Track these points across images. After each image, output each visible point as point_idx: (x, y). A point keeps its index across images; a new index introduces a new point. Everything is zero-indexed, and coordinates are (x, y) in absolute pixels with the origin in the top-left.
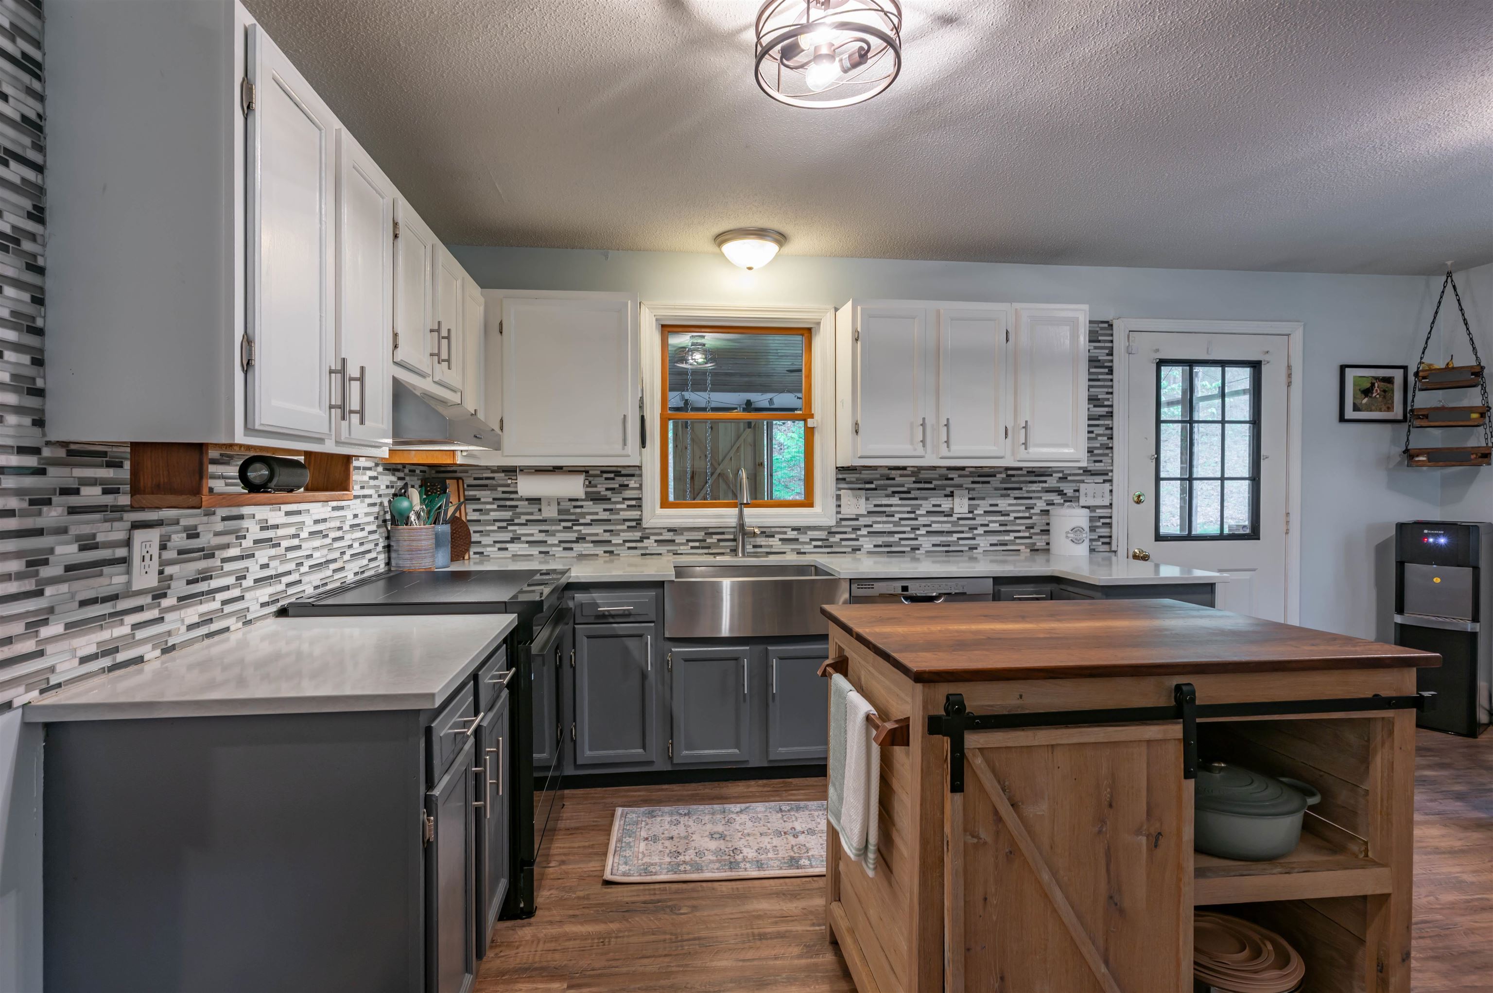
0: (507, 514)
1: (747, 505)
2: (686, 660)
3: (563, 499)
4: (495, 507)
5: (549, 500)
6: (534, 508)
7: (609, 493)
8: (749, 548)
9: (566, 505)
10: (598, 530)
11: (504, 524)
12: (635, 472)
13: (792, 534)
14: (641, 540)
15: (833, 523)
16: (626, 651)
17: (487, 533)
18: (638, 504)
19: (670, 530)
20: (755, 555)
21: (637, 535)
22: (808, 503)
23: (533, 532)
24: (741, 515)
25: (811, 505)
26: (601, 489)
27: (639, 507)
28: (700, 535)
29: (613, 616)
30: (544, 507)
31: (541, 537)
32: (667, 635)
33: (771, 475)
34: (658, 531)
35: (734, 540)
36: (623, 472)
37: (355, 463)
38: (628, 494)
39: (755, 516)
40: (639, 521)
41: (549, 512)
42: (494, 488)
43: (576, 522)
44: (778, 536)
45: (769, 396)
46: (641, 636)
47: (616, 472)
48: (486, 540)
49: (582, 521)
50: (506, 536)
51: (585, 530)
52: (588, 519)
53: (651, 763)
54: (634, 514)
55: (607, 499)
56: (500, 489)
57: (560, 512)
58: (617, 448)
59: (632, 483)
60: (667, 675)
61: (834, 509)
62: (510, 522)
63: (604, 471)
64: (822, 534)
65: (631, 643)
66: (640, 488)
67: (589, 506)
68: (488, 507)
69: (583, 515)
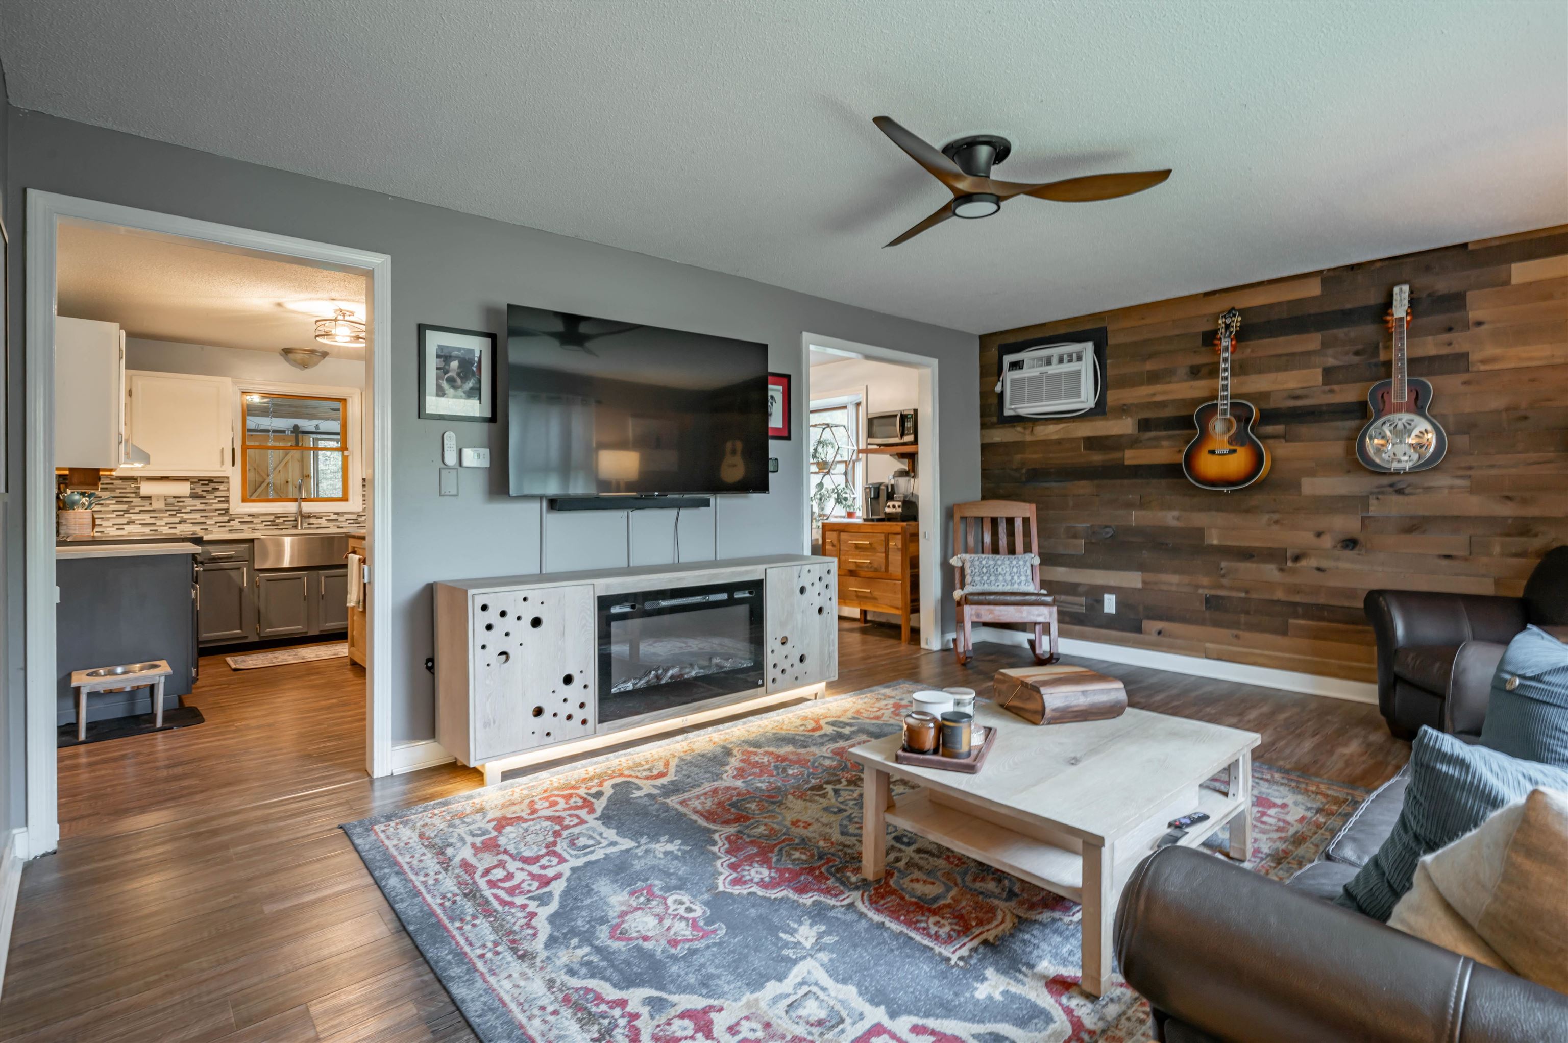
0: (125, 507)
1: (305, 500)
2: (268, 580)
3: (169, 496)
4: (114, 502)
5: (158, 498)
6: (146, 503)
7: (204, 494)
8: (305, 525)
9: (171, 500)
10: (197, 516)
11: (122, 513)
12: (224, 480)
13: (333, 517)
14: (229, 521)
15: (361, 510)
16: (230, 577)
17: (108, 519)
18: (226, 500)
19: (249, 515)
20: (310, 528)
21: (226, 518)
22: (345, 499)
23: (146, 518)
24: (300, 506)
25: (346, 500)
26: (199, 490)
27: (227, 502)
28: (272, 518)
29: (221, 558)
30: (154, 501)
31: (152, 521)
32: (256, 567)
33: (318, 485)
34: (240, 516)
35: (296, 520)
36: (215, 480)
37: (101, 473)
38: (218, 494)
39: (307, 507)
40: (227, 510)
41: (158, 505)
42: (113, 490)
43: (179, 511)
44: (324, 518)
45: (315, 422)
46: (239, 569)
47: (210, 480)
48: (105, 523)
49: (183, 510)
50: (124, 521)
51: (185, 516)
52: (188, 509)
53: (246, 637)
54: (224, 506)
55: (204, 497)
56: (118, 491)
57: (166, 505)
58: (217, 466)
59: (222, 487)
60: (256, 590)
61: (361, 502)
62: (127, 511)
63: (200, 480)
64: (354, 517)
65: (233, 573)
66: (228, 490)
67: (189, 501)
68: (108, 502)
69: (185, 507)
